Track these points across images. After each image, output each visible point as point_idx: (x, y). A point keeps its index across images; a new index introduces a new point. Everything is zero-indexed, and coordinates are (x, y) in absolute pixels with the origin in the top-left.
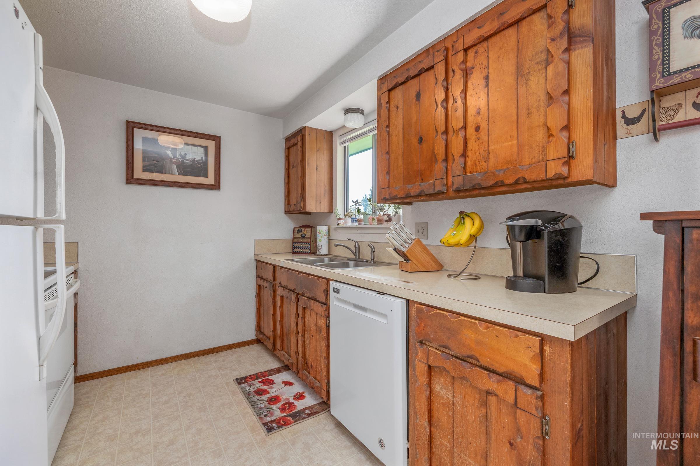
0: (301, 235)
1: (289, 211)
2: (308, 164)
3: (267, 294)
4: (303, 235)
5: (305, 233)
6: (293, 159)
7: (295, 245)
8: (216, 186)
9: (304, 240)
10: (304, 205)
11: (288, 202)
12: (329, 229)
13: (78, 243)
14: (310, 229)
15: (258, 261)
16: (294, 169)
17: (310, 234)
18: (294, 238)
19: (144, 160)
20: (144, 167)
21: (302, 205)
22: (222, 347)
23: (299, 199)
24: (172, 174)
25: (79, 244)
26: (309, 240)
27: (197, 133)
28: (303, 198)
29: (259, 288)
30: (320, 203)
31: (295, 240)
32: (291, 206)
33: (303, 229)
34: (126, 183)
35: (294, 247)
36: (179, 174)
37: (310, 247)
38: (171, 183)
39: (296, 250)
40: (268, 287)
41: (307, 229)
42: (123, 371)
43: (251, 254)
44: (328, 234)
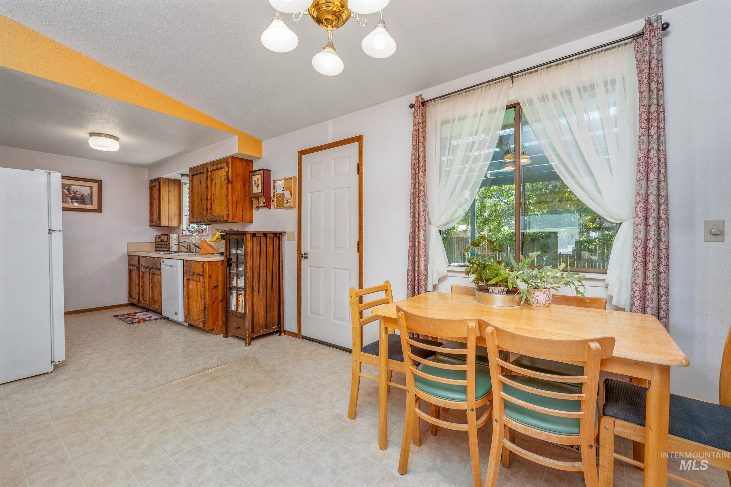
0: (161, 240)
1: (152, 225)
2: (163, 199)
3: (135, 275)
4: (162, 240)
5: (163, 238)
6: (154, 195)
7: (157, 246)
8: (99, 210)
9: (163, 243)
10: (160, 223)
11: (151, 220)
12: (179, 237)
14: (167, 236)
15: (129, 255)
16: (155, 201)
17: (166, 239)
18: (156, 242)
21: (159, 222)
23: (157, 219)
24: (67, 203)
26: (166, 243)
27: (85, 179)
28: (159, 218)
29: (130, 271)
30: (172, 221)
31: (157, 243)
32: (153, 222)
33: (162, 236)
35: (156, 247)
37: (167, 247)
39: (157, 249)
40: (135, 269)
41: (165, 236)
43: (124, 251)
44: (177, 239)
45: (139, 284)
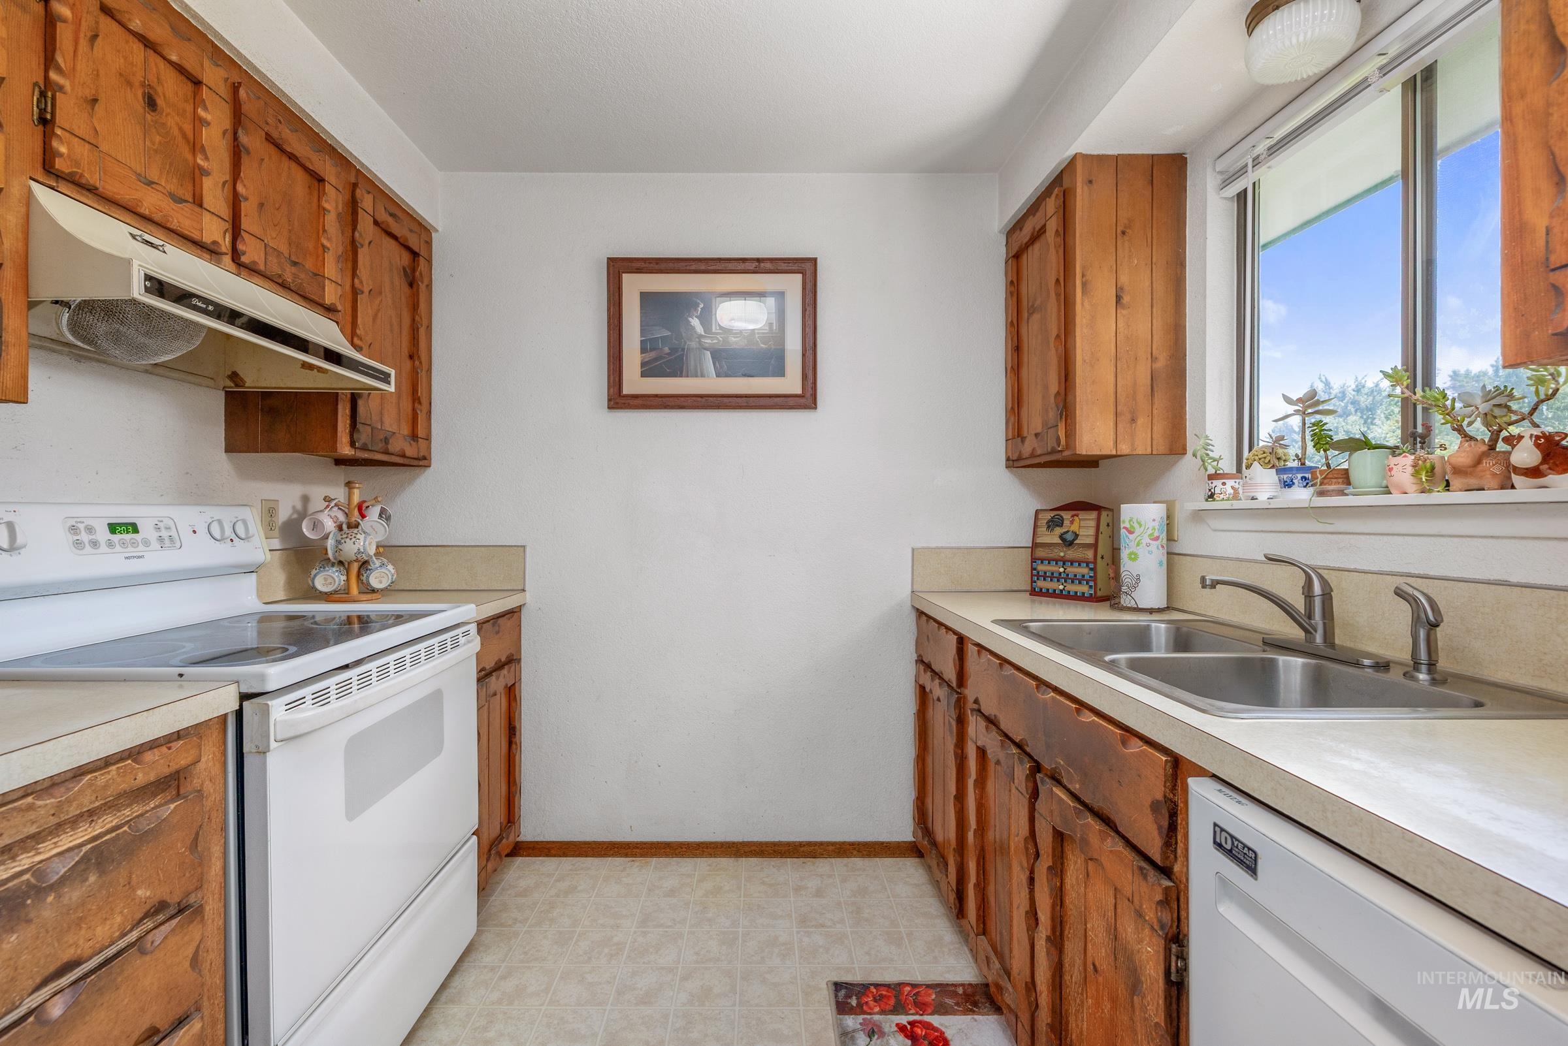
0: (1061, 537)
1: (1019, 459)
2: (1084, 285)
3: (942, 716)
4: (1069, 537)
5: (1075, 528)
6: (1029, 288)
7: (1041, 568)
8: (807, 399)
9: (1071, 554)
10: (1070, 433)
11: (1016, 431)
12: (1169, 517)
13: (524, 547)
14: (1093, 515)
15: (920, 613)
16: (1036, 317)
17: (1092, 532)
18: (1035, 546)
19: (643, 350)
20: (643, 364)
21: (1062, 434)
22: (821, 844)
23: (1052, 414)
24: (702, 376)
25: (528, 550)
26: (1090, 554)
28: (1065, 407)
29: (923, 695)
30: (1133, 420)
31: (1040, 553)
32: (1023, 439)
33: (1066, 515)
34: (609, 408)
35: (1035, 575)
36: (718, 375)
37: (1094, 578)
38: (699, 399)
39: (1041, 584)
40: (944, 702)
41: (1083, 515)
42: (603, 852)
43: (901, 591)
44: (1164, 536)
45: (960, 797)
